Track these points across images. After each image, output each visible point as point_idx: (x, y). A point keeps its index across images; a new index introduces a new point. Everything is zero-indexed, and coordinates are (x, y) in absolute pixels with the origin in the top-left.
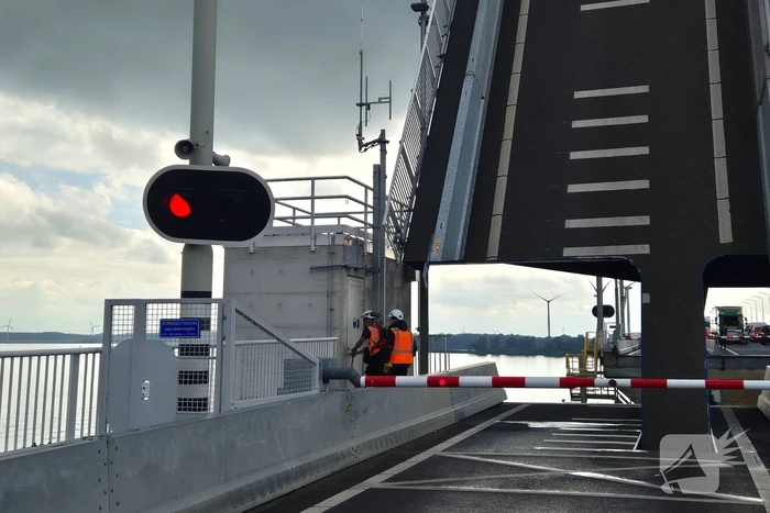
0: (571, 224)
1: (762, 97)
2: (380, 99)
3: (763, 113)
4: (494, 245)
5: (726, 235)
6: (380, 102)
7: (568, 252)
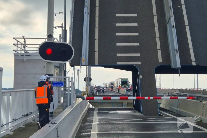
0: (118, 55)
1: (169, 21)
2: (59, 13)
3: (169, 26)
4: (97, 62)
5: (160, 60)
6: (59, 14)
7: (119, 63)
